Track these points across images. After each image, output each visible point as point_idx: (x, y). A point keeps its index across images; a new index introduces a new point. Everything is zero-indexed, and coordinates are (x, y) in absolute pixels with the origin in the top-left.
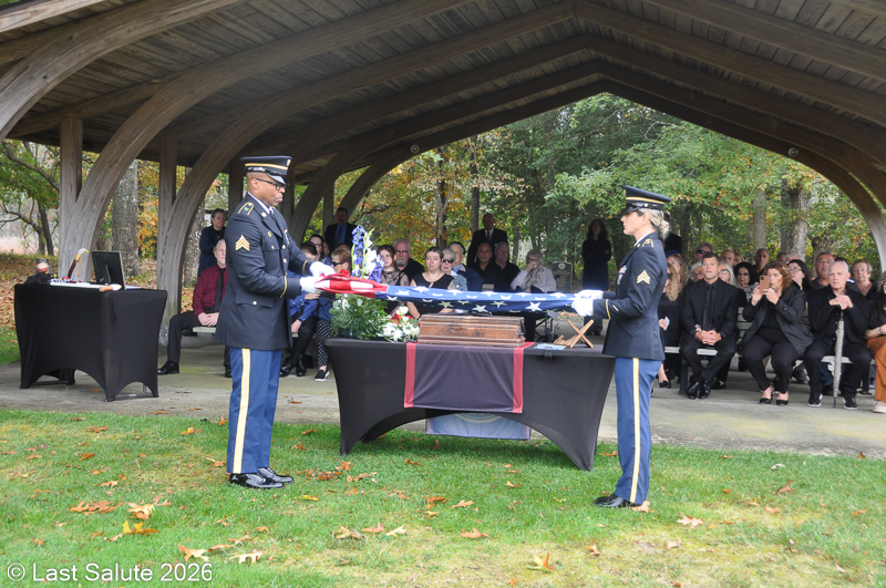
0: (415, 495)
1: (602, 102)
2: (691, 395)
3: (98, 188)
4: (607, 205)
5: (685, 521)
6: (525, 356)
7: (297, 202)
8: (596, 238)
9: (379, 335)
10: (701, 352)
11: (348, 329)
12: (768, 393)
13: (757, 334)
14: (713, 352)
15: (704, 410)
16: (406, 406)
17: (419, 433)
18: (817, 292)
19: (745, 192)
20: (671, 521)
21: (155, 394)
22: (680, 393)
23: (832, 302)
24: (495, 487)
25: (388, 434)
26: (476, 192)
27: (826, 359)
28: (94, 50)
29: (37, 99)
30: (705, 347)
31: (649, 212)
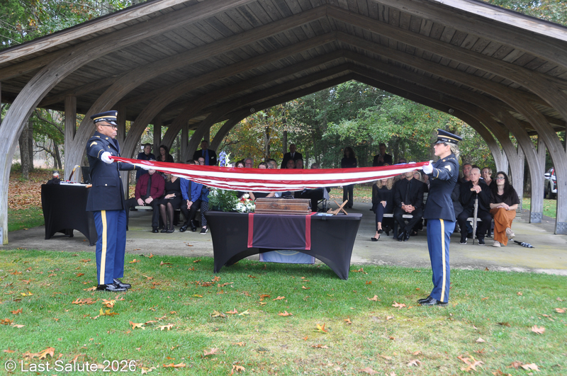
0: (254, 294)
1: (352, 84)
2: (399, 239)
3: (85, 133)
4: (355, 138)
5: (396, 305)
6: (312, 220)
7: (190, 139)
8: (348, 157)
9: (234, 209)
11: (217, 206)
15: (406, 247)
16: (249, 247)
17: (256, 261)
18: (465, 184)
19: (427, 132)
20: (388, 305)
22: (394, 238)
23: (472, 190)
24: (296, 289)
25: (240, 262)
26: (285, 133)
27: (469, 219)
28: (82, 60)
29: (53, 86)
30: (407, 214)
31: (450, 145)
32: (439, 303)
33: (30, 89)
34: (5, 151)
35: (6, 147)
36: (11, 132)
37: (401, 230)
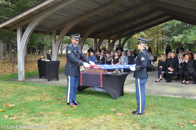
3: (58, 43)
5: (118, 113)
8: (168, 49)
10: (169, 73)
12: (184, 82)
13: (182, 69)
14: (172, 73)
16: (81, 85)
21: (58, 80)
26: (163, 40)
28: (43, 17)
29: (35, 27)
30: (170, 72)
31: (142, 44)
32: (139, 114)
33: (29, 28)
34: (22, 49)
35: (23, 48)
36: (24, 43)
37: (168, 78)
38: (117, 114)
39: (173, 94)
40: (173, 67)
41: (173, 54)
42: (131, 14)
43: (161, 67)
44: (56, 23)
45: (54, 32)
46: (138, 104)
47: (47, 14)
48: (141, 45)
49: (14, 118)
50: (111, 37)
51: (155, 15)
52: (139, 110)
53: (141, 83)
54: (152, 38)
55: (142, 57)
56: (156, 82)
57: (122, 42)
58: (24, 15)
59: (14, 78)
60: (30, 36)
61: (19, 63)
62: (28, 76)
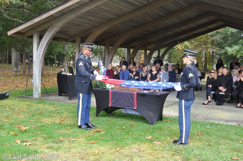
2: (218, 104)
5: (156, 142)
6: (137, 94)
8: (220, 63)
9: (104, 87)
10: (220, 93)
12: (239, 105)
13: (237, 89)
14: (224, 93)
26: (213, 52)
28: (65, 21)
29: (56, 33)
30: (222, 92)
31: (189, 57)
33: (47, 34)
34: (39, 60)
35: (39, 58)
36: (41, 52)
37: (219, 100)
38: (154, 142)
39: (224, 120)
40: (226, 87)
41: (226, 71)
42: (173, 20)
43: (211, 86)
44: (81, 28)
45: (78, 39)
46: (181, 132)
47: (71, 17)
48: (187, 59)
49: (28, 144)
50: (148, 47)
51: (204, 20)
52: (182, 139)
53: (186, 105)
54: (199, 50)
55: (190, 73)
56: (204, 104)
57: (161, 54)
58: (42, 19)
59: (27, 94)
60: (49, 43)
61: (35, 76)
62: (45, 93)
